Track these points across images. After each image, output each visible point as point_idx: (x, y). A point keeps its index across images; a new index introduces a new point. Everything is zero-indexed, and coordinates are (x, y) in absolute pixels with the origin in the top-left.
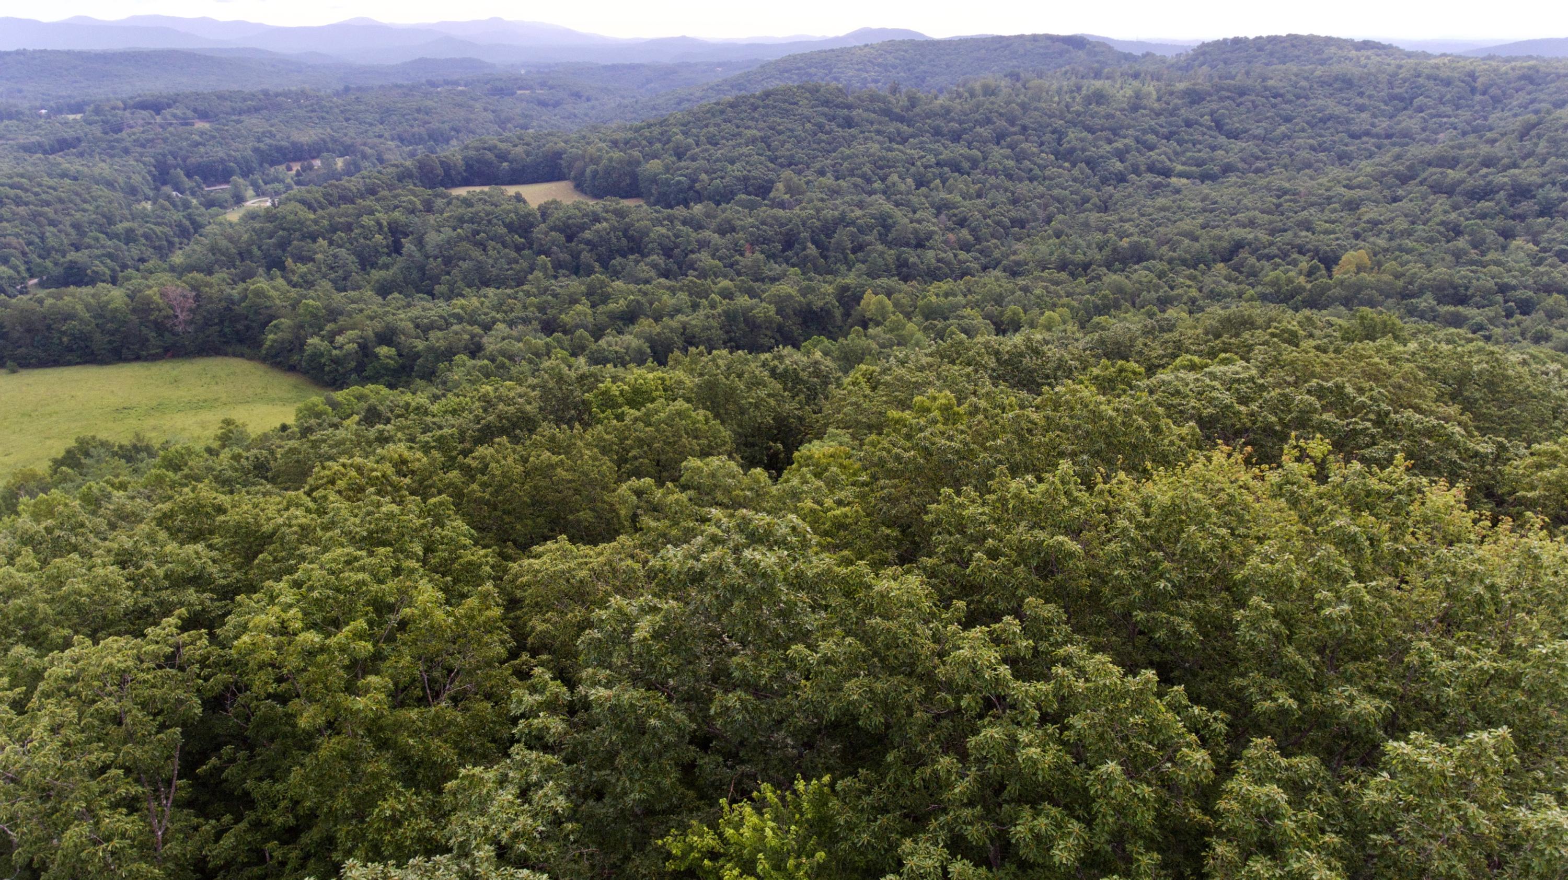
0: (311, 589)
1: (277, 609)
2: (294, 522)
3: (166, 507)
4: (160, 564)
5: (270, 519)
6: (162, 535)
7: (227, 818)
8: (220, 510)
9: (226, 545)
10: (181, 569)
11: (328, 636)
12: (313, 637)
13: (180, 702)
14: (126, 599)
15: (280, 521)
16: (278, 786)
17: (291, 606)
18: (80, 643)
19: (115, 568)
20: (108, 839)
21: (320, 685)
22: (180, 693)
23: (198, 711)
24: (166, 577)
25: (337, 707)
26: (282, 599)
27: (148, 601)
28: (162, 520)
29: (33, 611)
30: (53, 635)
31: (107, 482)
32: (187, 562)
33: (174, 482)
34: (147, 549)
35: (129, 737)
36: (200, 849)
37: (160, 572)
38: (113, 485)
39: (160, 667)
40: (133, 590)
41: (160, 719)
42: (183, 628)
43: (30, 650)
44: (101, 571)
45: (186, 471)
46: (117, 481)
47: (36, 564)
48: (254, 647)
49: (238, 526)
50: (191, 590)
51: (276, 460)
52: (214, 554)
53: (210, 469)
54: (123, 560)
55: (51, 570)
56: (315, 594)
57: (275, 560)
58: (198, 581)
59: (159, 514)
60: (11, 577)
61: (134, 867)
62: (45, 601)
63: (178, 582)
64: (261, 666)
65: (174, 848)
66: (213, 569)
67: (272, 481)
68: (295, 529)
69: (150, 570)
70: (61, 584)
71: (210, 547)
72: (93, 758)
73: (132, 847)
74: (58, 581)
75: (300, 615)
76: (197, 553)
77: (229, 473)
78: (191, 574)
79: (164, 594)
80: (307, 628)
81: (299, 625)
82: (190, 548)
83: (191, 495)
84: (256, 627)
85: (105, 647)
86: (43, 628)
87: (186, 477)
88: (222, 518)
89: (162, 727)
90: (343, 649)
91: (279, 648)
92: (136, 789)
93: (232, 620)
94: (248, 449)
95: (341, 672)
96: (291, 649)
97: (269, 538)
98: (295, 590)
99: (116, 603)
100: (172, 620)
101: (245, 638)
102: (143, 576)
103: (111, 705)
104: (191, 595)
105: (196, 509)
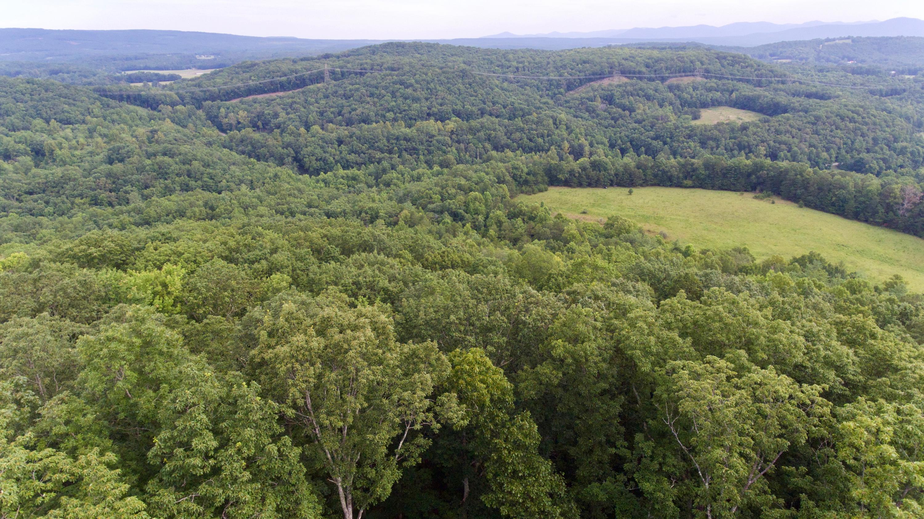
0: (909, 422)
1: (879, 420)
2: (918, 371)
3: (844, 318)
4: (826, 349)
5: (901, 359)
6: (834, 334)
7: (782, 501)
8: (873, 336)
9: (865, 358)
10: (834, 358)
11: (902, 457)
12: (892, 452)
13: (797, 430)
14: (799, 358)
15: (909, 365)
16: (817, 510)
17: (889, 423)
18: (771, 370)
19: (802, 339)
20: (731, 467)
21: (878, 482)
22: (800, 426)
23: (803, 442)
24: (825, 357)
25: (880, 502)
26: (886, 416)
27: (809, 364)
28: (838, 324)
29: (757, 338)
30: (759, 354)
31: (813, 281)
32: (839, 356)
33: (848, 299)
34: (823, 337)
35: (766, 429)
36: (762, 505)
37: (823, 353)
38: (815, 284)
39: (798, 406)
40: (804, 354)
41: (783, 431)
42: (821, 395)
43: (746, 355)
44: (796, 337)
45: (859, 296)
46: (818, 282)
47: (770, 317)
48: (853, 432)
49: (879, 352)
50: (833, 372)
51: (917, 315)
52: (856, 359)
53: (872, 301)
54: (809, 336)
55: (774, 323)
56: (909, 427)
57: (891, 386)
58: (840, 369)
59: (838, 320)
60: (757, 317)
61: (732, 488)
62: (765, 337)
63: (829, 363)
64: (852, 445)
65: (751, 493)
66: (851, 368)
67: (909, 328)
68: (917, 376)
69: (818, 349)
70: (775, 333)
71: (856, 354)
72: (746, 427)
73: (736, 478)
74: (775, 330)
75: (891, 433)
76: (848, 354)
77: (883, 310)
78: (838, 364)
79: (817, 366)
80: (891, 443)
81: (888, 439)
82: (845, 349)
83: (862, 319)
84: (861, 422)
85: (781, 380)
86: (757, 348)
87: (857, 299)
88: (873, 342)
89: (781, 436)
90: (906, 473)
91: (867, 443)
92: (753, 454)
93: (849, 407)
94: (902, 300)
95: (897, 484)
96: (874, 448)
97: (896, 370)
98: (895, 414)
99: (794, 357)
100: (819, 388)
101: (851, 424)
102: (813, 351)
103: (766, 408)
104: (832, 375)
105: (860, 329)
